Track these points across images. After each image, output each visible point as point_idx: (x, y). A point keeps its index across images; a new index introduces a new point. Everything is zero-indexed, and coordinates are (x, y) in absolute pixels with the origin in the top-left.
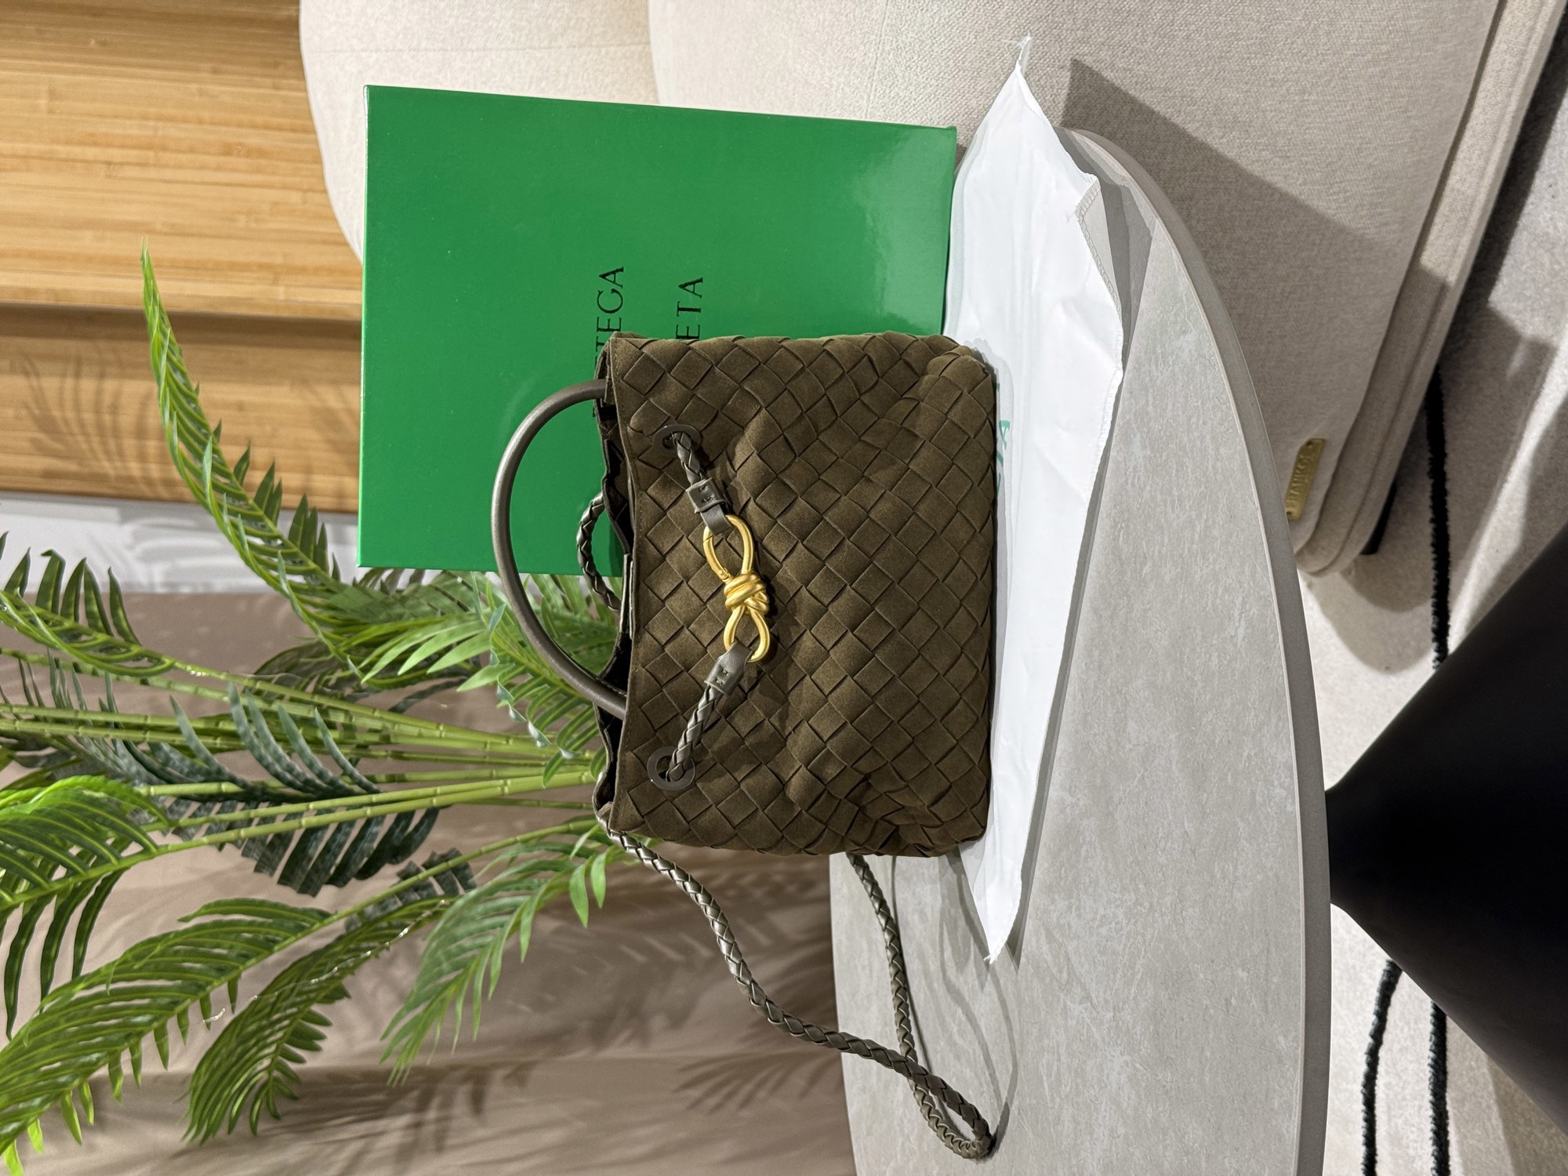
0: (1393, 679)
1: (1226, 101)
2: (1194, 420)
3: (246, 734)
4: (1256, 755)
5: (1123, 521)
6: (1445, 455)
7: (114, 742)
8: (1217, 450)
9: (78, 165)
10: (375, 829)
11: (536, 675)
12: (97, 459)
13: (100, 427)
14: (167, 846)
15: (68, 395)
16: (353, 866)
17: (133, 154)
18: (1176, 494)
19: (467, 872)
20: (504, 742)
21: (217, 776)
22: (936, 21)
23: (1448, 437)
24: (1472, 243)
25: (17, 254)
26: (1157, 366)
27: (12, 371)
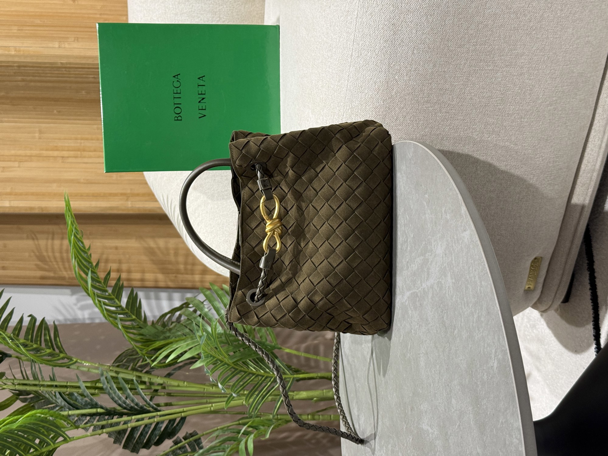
0: (578, 355)
1: (489, 123)
2: (471, 269)
3: (107, 388)
4: (505, 422)
5: (445, 310)
6: (594, 262)
7: (55, 392)
8: (481, 282)
9: (51, 158)
10: (161, 425)
11: (222, 362)
12: (61, 271)
13: (62, 258)
14: (73, 437)
15: (49, 247)
16: (152, 441)
17: (72, 153)
18: (466, 300)
19: (200, 441)
20: (211, 388)
21: (95, 406)
22: (367, 96)
23: (595, 254)
24: (598, 175)
25: (27, 194)
26: (455, 244)
27: (28, 238)
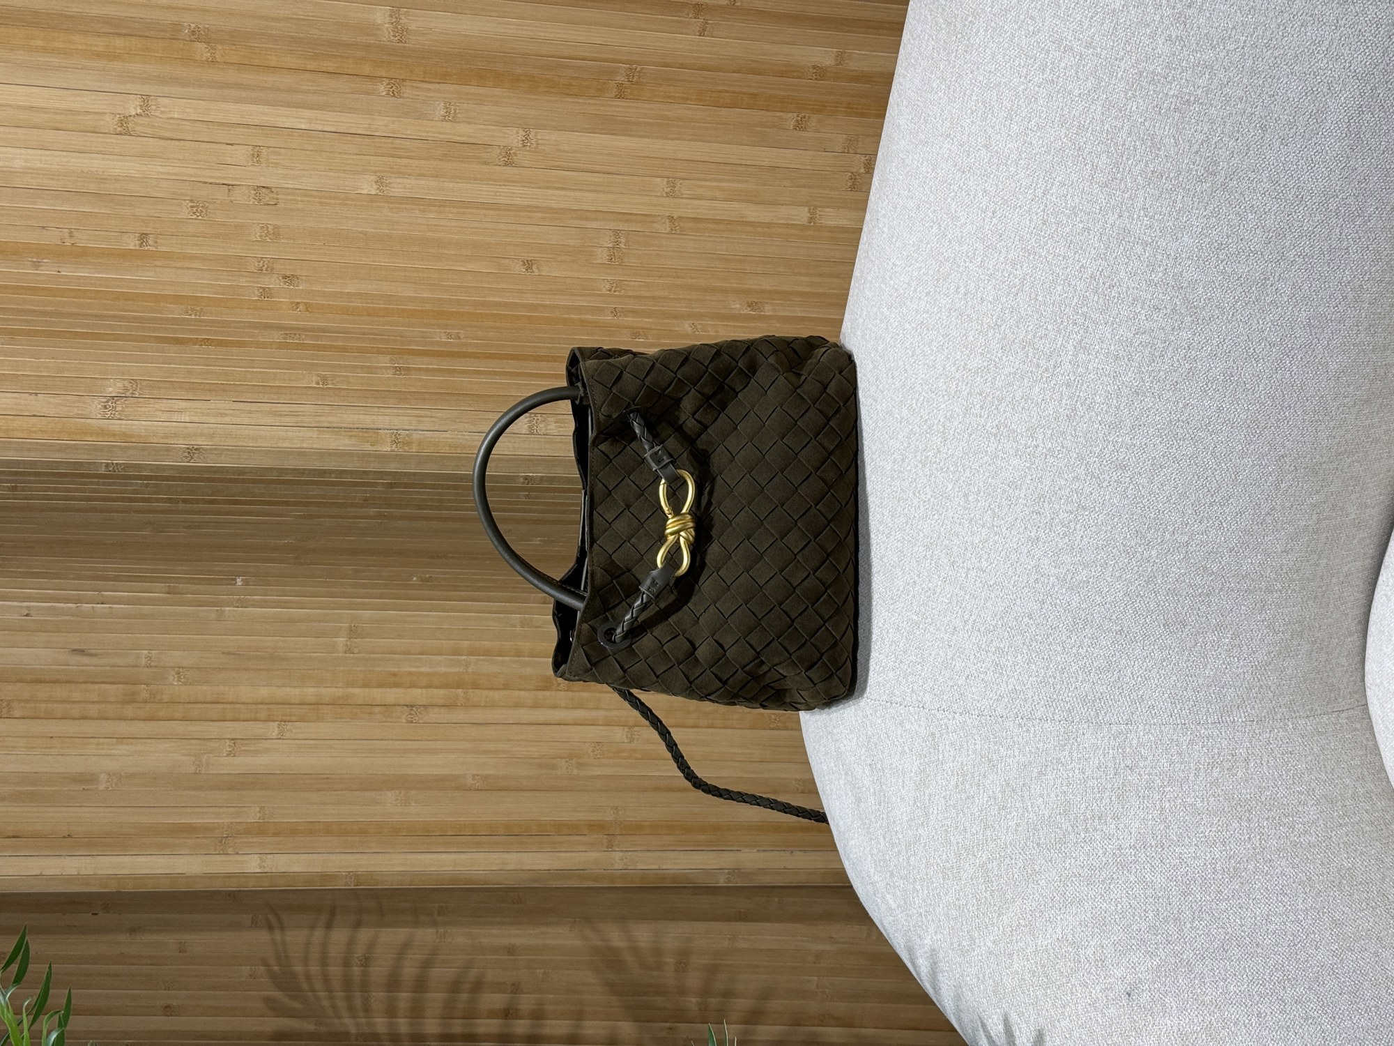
12: (339, 1017)
15: (315, 948)
17: (439, 695)
25: (312, 829)
